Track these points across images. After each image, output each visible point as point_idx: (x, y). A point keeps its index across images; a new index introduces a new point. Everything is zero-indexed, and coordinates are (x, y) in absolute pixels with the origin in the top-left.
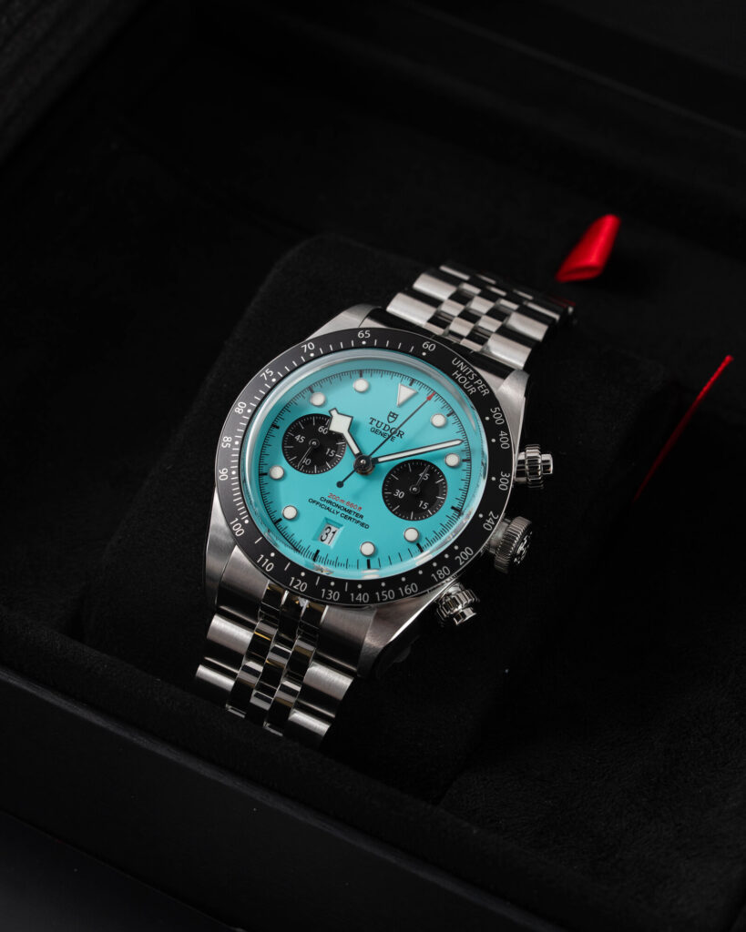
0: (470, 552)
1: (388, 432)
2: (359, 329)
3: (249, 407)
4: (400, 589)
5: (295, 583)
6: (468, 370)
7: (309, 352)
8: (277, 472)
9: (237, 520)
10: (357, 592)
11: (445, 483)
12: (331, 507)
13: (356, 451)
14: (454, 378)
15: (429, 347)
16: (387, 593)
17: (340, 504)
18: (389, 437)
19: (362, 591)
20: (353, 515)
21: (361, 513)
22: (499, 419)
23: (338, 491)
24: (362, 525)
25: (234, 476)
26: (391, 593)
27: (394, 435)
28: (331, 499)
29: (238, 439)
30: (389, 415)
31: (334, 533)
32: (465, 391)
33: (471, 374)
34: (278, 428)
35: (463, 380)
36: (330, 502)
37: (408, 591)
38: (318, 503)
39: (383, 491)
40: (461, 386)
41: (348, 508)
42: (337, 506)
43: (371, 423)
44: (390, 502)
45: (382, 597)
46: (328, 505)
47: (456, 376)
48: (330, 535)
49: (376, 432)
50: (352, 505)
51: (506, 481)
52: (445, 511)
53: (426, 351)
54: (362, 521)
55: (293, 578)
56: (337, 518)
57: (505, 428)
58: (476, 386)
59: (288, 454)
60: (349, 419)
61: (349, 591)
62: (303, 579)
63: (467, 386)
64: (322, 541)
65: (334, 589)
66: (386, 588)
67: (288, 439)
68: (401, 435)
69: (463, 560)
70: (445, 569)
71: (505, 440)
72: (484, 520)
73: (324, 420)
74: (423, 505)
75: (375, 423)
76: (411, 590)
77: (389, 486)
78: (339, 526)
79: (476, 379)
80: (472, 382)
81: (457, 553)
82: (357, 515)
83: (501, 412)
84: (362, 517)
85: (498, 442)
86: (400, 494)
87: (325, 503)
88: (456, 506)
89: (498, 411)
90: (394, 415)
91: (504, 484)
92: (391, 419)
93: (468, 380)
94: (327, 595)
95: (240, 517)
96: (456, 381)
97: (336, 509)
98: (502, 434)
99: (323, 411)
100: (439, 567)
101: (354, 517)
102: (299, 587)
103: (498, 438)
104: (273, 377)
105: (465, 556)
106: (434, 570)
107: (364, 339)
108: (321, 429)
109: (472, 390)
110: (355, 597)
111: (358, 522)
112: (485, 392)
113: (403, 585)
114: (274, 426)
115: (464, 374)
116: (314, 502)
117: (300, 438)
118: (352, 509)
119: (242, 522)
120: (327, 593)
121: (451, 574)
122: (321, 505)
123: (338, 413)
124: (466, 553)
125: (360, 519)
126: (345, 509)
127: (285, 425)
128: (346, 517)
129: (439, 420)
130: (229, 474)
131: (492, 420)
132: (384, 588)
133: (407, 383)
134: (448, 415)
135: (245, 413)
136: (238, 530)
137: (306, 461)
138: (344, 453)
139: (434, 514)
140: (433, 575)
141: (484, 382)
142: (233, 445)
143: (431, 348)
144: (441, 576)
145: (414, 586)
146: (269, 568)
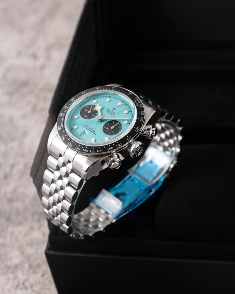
3: (75, 100)
4: (97, 150)
5: (69, 144)
6: (139, 101)
7: (97, 89)
8: (76, 117)
9: (60, 126)
11: (121, 128)
16: (93, 151)
17: (90, 128)
19: (86, 149)
20: (92, 131)
22: (142, 114)
24: (94, 134)
27: (112, 114)
32: (136, 105)
35: (136, 103)
36: (88, 127)
37: (99, 151)
38: (84, 126)
39: (103, 127)
41: (92, 129)
42: (89, 128)
44: (104, 130)
45: (91, 152)
46: (87, 127)
48: (85, 135)
50: (93, 128)
53: (129, 94)
57: (143, 116)
58: (140, 105)
59: (81, 113)
60: (101, 107)
61: (83, 148)
62: (72, 143)
64: (82, 136)
65: (79, 147)
67: (83, 110)
68: (114, 114)
69: (118, 146)
72: (128, 138)
73: (94, 106)
74: (113, 132)
75: (108, 110)
77: (106, 126)
79: (140, 103)
81: (117, 144)
82: (94, 131)
83: (144, 113)
84: (95, 132)
85: (140, 119)
86: (108, 128)
87: (86, 127)
90: (114, 109)
91: (137, 130)
92: (113, 110)
93: (138, 103)
96: (134, 102)
97: (89, 129)
98: (142, 118)
99: (95, 104)
100: (111, 147)
106: (109, 147)
108: (93, 109)
109: (138, 106)
110: (84, 150)
111: (93, 133)
112: (141, 107)
113: (99, 149)
114: (81, 106)
115: (137, 101)
117: (86, 110)
119: (61, 126)
120: (77, 148)
123: (99, 105)
124: (120, 145)
125: (94, 132)
126: (91, 129)
127: (83, 106)
128: (90, 131)
129: (126, 112)
130: (63, 115)
131: (140, 114)
132: (93, 149)
133: (122, 101)
134: (129, 111)
135: (73, 101)
136: (59, 128)
137: (86, 116)
138: (97, 116)
139: (115, 135)
140: (108, 149)
141: (142, 105)
142: (67, 108)
143: (131, 94)
144: (110, 149)
145: (101, 150)
146: (64, 139)
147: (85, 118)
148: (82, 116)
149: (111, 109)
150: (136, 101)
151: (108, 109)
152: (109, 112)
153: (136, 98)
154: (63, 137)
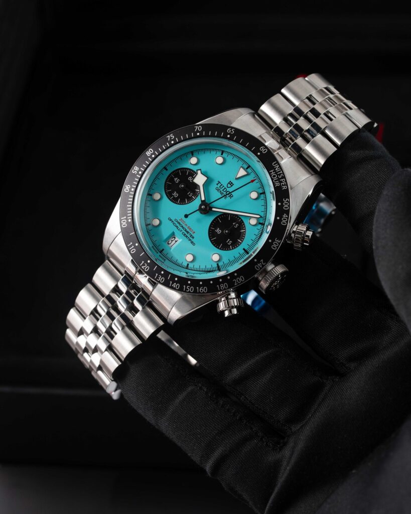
0: (243, 279)
1: (225, 193)
2: (229, 127)
3: (154, 153)
4: (198, 288)
5: (144, 265)
6: (280, 171)
7: (197, 131)
8: (157, 196)
9: (125, 217)
10: (174, 281)
11: (244, 233)
12: (179, 226)
13: (203, 199)
14: (270, 173)
15: (263, 150)
16: (190, 288)
17: (184, 226)
18: (224, 196)
19: (177, 282)
21: (193, 235)
22: (286, 206)
23: (184, 219)
24: (192, 242)
25: (132, 192)
26: (192, 288)
27: (227, 196)
28: (180, 222)
29: (141, 170)
30: (229, 183)
31: (176, 241)
32: (273, 183)
33: (281, 174)
34: (167, 170)
35: (274, 176)
36: (179, 223)
37: (202, 291)
38: (172, 222)
39: (210, 226)
40: (272, 179)
41: (188, 230)
42: (182, 226)
43: (217, 184)
44: (212, 234)
45: (186, 289)
46: (178, 225)
47: (271, 172)
48: (174, 242)
49: (218, 190)
50: (190, 229)
51: (277, 244)
52: (239, 250)
53: (261, 152)
54: (193, 240)
55: (143, 262)
56: (180, 234)
57: (288, 212)
58: (281, 182)
59: (167, 187)
60: (206, 178)
61: (170, 280)
62: (148, 264)
63: (275, 181)
64: (168, 244)
65: (162, 276)
66: (191, 285)
67: (170, 179)
68: (231, 196)
69: (237, 283)
70: (226, 284)
71: (285, 219)
72: (256, 264)
73: (193, 174)
74: (228, 242)
75: (219, 185)
76: (204, 290)
77: (214, 225)
78: (180, 239)
79: (282, 178)
80: (279, 179)
81: (235, 278)
82: (191, 236)
83: (289, 202)
84: (193, 238)
85: (280, 220)
86: (218, 231)
87: (176, 223)
88: (246, 249)
89: (287, 201)
90: (231, 184)
91: (275, 245)
92: (229, 186)
93: (277, 177)
94: (158, 278)
95: (127, 217)
97: (181, 228)
98: (285, 216)
99: (194, 168)
100: (223, 282)
101: (189, 236)
102: (145, 268)
103: (281, 217)
104: (173, 140)
106: (219, 283)
107: (229, 134)
108: (190, 178)
109: (277, 184)
110: (172, 284)
111: (190, 240)
112: (284, 188)
113: (200, 286)
114: (165, 168)
115: (276, 173)
116: (171, 220)
117: (177, 180)
118: (190, 231)
119: (127, 219)
121: (228, 288)
122: (174, 224)
123: (201, 173)
124: (240, 279)
125: (191, 239)
126: (186, 230)
127: (171, 170)
128: (185, 235)
129: (254, 195)
130: (130, 189)
131: (282, 205)
132: (189, 285)
133: (246, 166)
134: (261, 194)
135: (150, 156)
136: (124, 223)
137: (175, 194)
138: (197, 197)
139: (233, 249)
140: (218, 286)
141: (286, 181)
142: (138, 173)
143: (264, 151)
144: (222, 288)
145: (205, 289)
146: (132, 251)
147: (174, 200)
148: (169, 195)
149: (225, 184)
150: (275, 171)
151: (219, 182)
152: (221, 190)
153: (274, 164)
154: (131, 246)
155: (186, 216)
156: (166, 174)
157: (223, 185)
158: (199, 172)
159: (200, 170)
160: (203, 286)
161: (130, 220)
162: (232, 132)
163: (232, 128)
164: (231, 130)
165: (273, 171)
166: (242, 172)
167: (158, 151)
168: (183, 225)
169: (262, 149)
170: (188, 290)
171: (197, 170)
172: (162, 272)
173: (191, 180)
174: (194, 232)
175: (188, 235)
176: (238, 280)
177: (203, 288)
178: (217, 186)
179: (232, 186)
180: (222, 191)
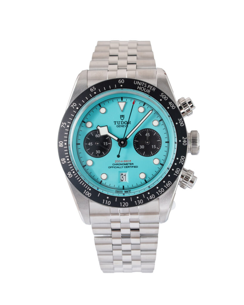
1: (124, 124)
2: (90, 88)
3: (64, 142)
4: (165, 186)
5: (123, 204)
6: (142, 84)
7: (75, 107)
8: (90, 163)
9: (85, 190)
10: (149, 196)
11: (157, 134)
12: (118, 166)
13: (116, 139)
14: (139, 90)
16: (161, 191)
17: (122, 163)
19: (151, 195)
20: (129, 165)
21: (131, 162)
22: (165, 97)
23: (118, 159)
24: (135, 167)
26: (162, 189)
28: (117, 163)
29: (67, 158)
30: (121, 117)
31: (125, 175)
32: (146, 93)
33: (144, 84)
35: (142, 89)
37: (168, 185)
38: (112, 167)
39: (135, 149)
40: (143, 92)
41: (125, 163)
44: (140, 152)
45: (159, 193)
46: (117, 166)
47: (139, 89)
48: (124, 177)
49: (119, 126)
50: (126, 161)
51: (182, 122)
52: (164, 145)
53: (121, 84)
54: (134, 165)
55: (121, 203)
56: (123, 169)
57: (170, 100)
58: (149, 88)
59: (89, 153)
60: (106, 127)
61: (146, 197)
62: (125, 201)
63: (146, 91)
64: (122, 181)
65: (139, 199)
66: (159, 189)
67: (86, 147)
68: (130, 123)
69: (182, 162)
70: (178, 169)
71: (172, 105)
72: (182, 142)
73: (97, 131)
74: (154, 147)
75: (117, 123)
77: (136, 146)
78: (126, 172)
79: (147, 85)
80: (146, 88)
81: (179, 160)
83: (165, 94)
84: (133, 164)
85: (170, 108)
86: (142, 147)
87: (115, 166)
88: (167, 141)
89: (163, 95)
90: (122, 116)
92: (122, 118)
93: (145, 88)
95: (86, 189)
96: (140, 90)
97: (121, 166)
98: (170, 103)
99: (94, 128)
100: (175, 170)
101: (130, 165)
102: (125, 205)
103: (169, 106)
104: (67, 125)
105: (182, 160)
106: (174, 172)
107: (94, 91)
108: (97, 136)
109: (149, 91)
110: (149, 198)
111: (132, 167)
112: (154, 89)
113: (165, 184)
114: (78, 144)
115: (141, 86)
116: (111, 167)
117: (90, 144)
118: (127, 163)
119: (88, 191)
120: (137, 202)
121: (181, 170)
122: (114, 167)
123: (101, 127)
124: (182, 159)
125: (132, 165)
126: (125, 164)
127: (81, 142)
128: (126, 167)
129: (141, 109)
130: (72, 173)
131: (163, 99)
133: (120, 100)
134: (144, 105)
135: (64, 146)
136: (88, 194)
137: (98, 152)
138: (111, 141)
139: (160, 148)
140: (174, 174)
141: (151, 85)
142: (67, 161)
143: (123, 82)
144: (178, 173)
145: (169, 182)
146: (109, 204)
147: (101, 155)
148: (95, 156)
151: (115, 122)
152: (120, 124)
153: (135, 83)
154: (105, 202)
155: (118, 156)
156: (81, 146)
157: (119, 121)
158: (99, 128)
159: (98, 126)
160: (166, 182)
161: (90, 189)
162: (94, 89)
163: (92, 87)
164: (92, 88)
165: (139, 87)
166: (122, 105)
167: (65, 139)
168: (120, 163)
169: (120, 82)
170: (160, 192)
171: (97, 128)
172: (138, 198)
173: (98, 136)
174: (130, 161)
175: (128, 166)
176: (181, 160)
177: (168, 183)
178: (116, 125)
179: (124, 117)
180: (122, 125)
